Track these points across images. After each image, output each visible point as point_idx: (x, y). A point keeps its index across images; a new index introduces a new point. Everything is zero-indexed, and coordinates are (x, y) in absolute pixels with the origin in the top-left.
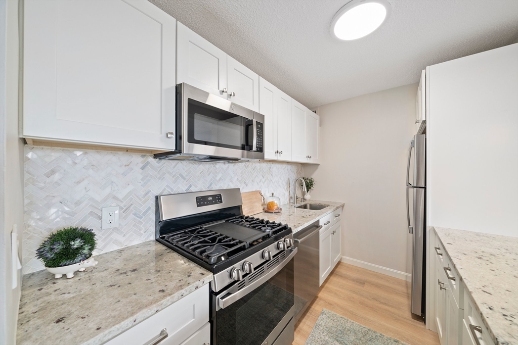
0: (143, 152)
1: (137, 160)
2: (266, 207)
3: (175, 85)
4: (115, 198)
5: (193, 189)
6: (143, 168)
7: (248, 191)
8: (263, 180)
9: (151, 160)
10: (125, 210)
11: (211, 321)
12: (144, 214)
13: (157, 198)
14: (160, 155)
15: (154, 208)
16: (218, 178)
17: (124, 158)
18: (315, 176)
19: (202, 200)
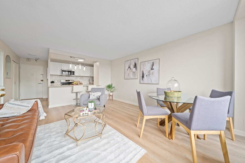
0: (59, 75)
2: (80, 83)
5: (65, 79)
12: (59, 81)
13: (61, 80)
19: (66, 81)
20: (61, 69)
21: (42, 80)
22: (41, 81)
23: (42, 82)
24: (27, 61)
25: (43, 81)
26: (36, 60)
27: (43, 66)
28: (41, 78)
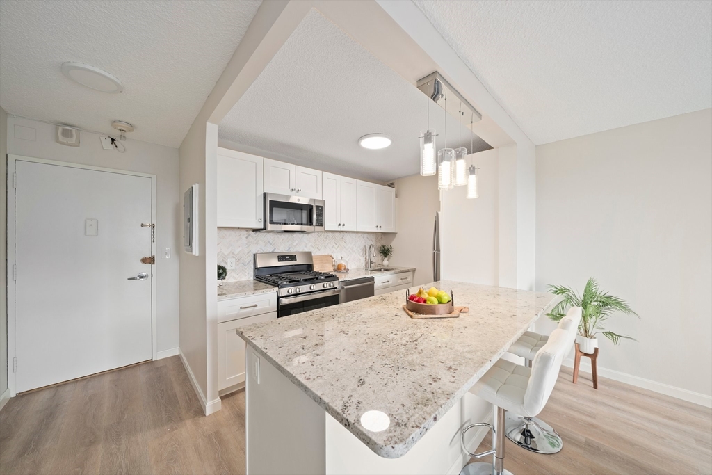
0: (247, 229)
1: (244, 233)
2: (336, 268)
3: (263, 193)
4: (233, 253)
5: (276, 251)
6: (247, 238)
7: (320, 254)
8: (336, 246)
9: (251, 232)
10: (238, 261)
11: (278, 310)
12: (248, 264)
13: (254, 255)
14: (255, 230)
15: (253, 261)
16: (295, 244)
17: (238, 233)
18: (394, 244)
19: (281, 258)
20: (265, 195)
21: (148, 255)
22: (144, 261)
23: (146, 269)
24: (57, 140)
25: (151, 260)
26: (113, 140)
27: (154, 177)
28: (142, 243)
